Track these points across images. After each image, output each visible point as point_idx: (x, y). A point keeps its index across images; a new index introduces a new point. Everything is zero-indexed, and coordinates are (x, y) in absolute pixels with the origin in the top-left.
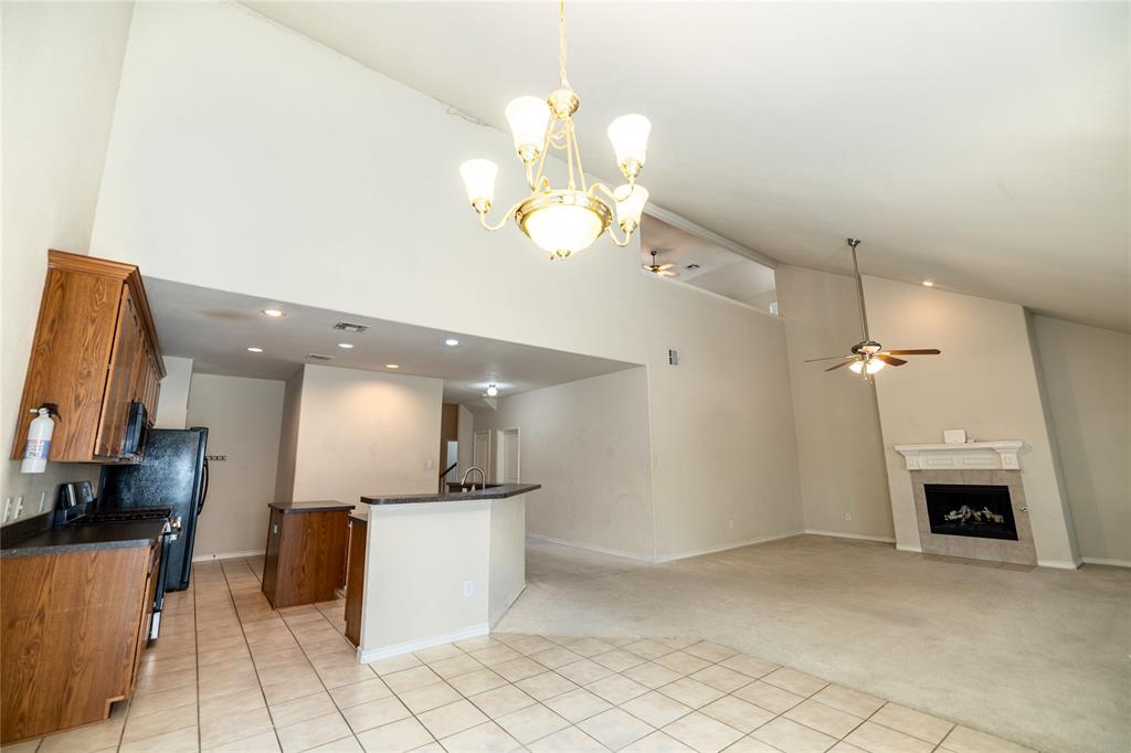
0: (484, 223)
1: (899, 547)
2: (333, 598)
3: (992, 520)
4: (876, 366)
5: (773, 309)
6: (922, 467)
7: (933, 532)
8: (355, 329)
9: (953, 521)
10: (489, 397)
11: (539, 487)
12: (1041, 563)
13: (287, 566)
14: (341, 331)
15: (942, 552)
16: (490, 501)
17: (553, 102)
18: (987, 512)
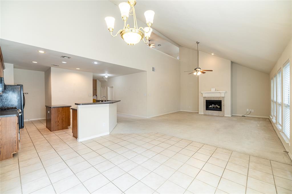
0: (111, 34)
1: (199, 113)
2: (67, 128)
3: (218, 107)
4: (199, 73)
5: (178, 58)
6: (206, 96)
7: (206, 110)
8: (68, 58)
9: (210, 108)
10: (105, 78)
11: (120, 101)
12: (225, 116)
13: (54, 121)
14: (63, 58)
15: (207, 114)
16: (109, 104)
17: (130, 2)
18: (217, 106)
